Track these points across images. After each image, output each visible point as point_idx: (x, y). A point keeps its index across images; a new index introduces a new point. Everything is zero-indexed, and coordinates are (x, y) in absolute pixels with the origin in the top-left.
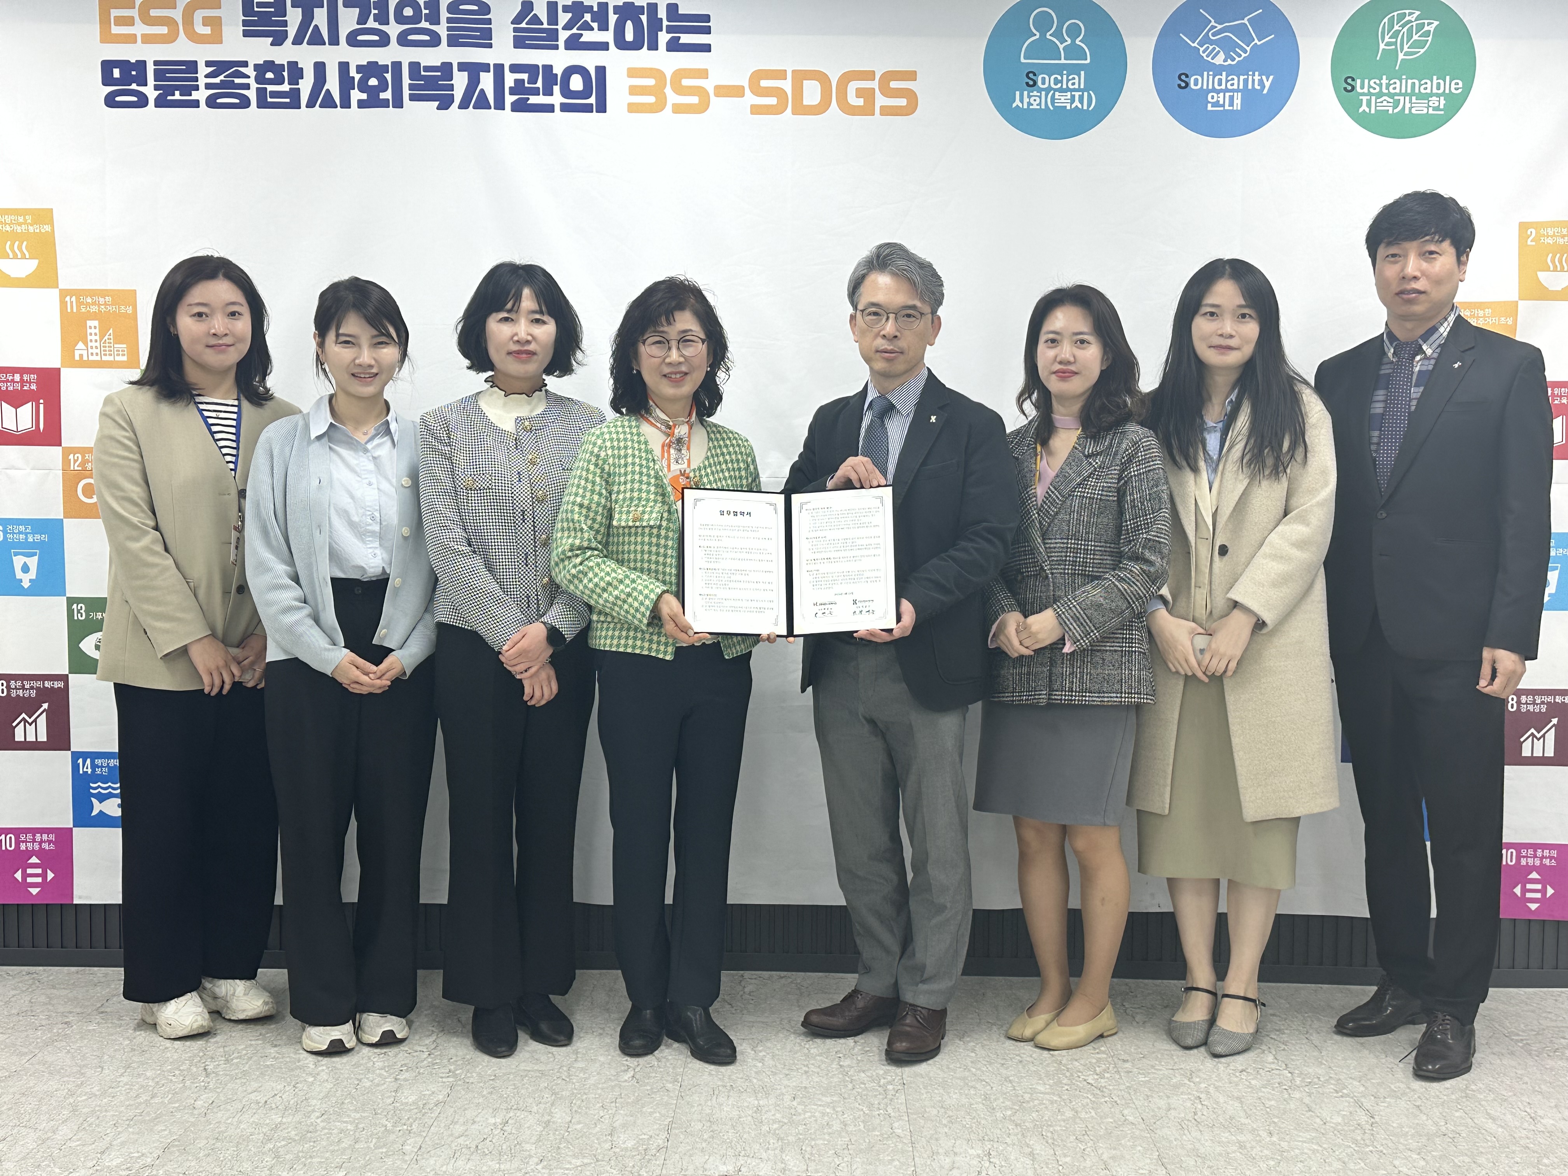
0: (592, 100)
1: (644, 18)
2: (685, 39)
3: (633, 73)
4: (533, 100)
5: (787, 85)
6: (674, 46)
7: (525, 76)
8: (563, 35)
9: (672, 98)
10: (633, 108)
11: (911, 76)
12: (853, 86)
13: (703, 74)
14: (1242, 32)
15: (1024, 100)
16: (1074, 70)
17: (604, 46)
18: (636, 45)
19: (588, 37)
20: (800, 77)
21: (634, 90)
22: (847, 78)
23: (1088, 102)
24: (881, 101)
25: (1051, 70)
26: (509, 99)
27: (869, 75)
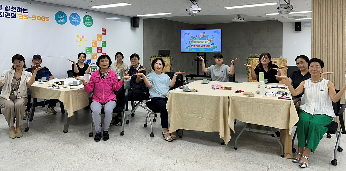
0: (15, 17)
1: (21, 9)
2: (25, 12)
3: (19, 15)
4: (7, 16)
5: (36, 17)
6: (24, 12)
7: (6, 14)
8: (11, 10)
9: (24, 17)
10: (19, 18)
11: (49, 17)
12: (43, 18)
13: (27, 15)
14: (76, 17)
15: (59, 21)
16: (63, 18)
17: (16, 11)
18: (20, 12)
19: (14, 10)
20: (37, 16)
21: (19, 16)
22: (42, 17)
23: (64, 21)
24: (46, 19)
25: (61, 18)
26: (5, 16)
27: (45, 17)
